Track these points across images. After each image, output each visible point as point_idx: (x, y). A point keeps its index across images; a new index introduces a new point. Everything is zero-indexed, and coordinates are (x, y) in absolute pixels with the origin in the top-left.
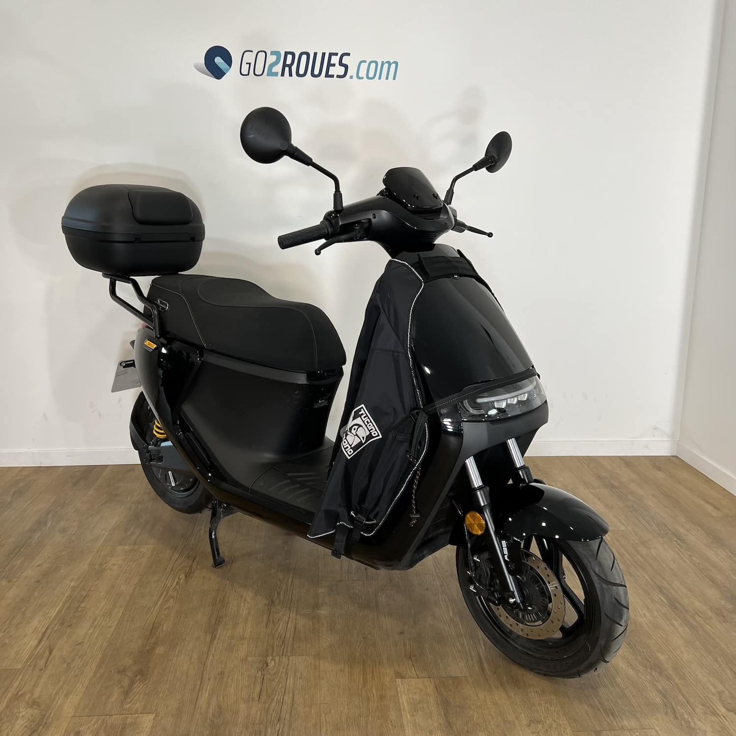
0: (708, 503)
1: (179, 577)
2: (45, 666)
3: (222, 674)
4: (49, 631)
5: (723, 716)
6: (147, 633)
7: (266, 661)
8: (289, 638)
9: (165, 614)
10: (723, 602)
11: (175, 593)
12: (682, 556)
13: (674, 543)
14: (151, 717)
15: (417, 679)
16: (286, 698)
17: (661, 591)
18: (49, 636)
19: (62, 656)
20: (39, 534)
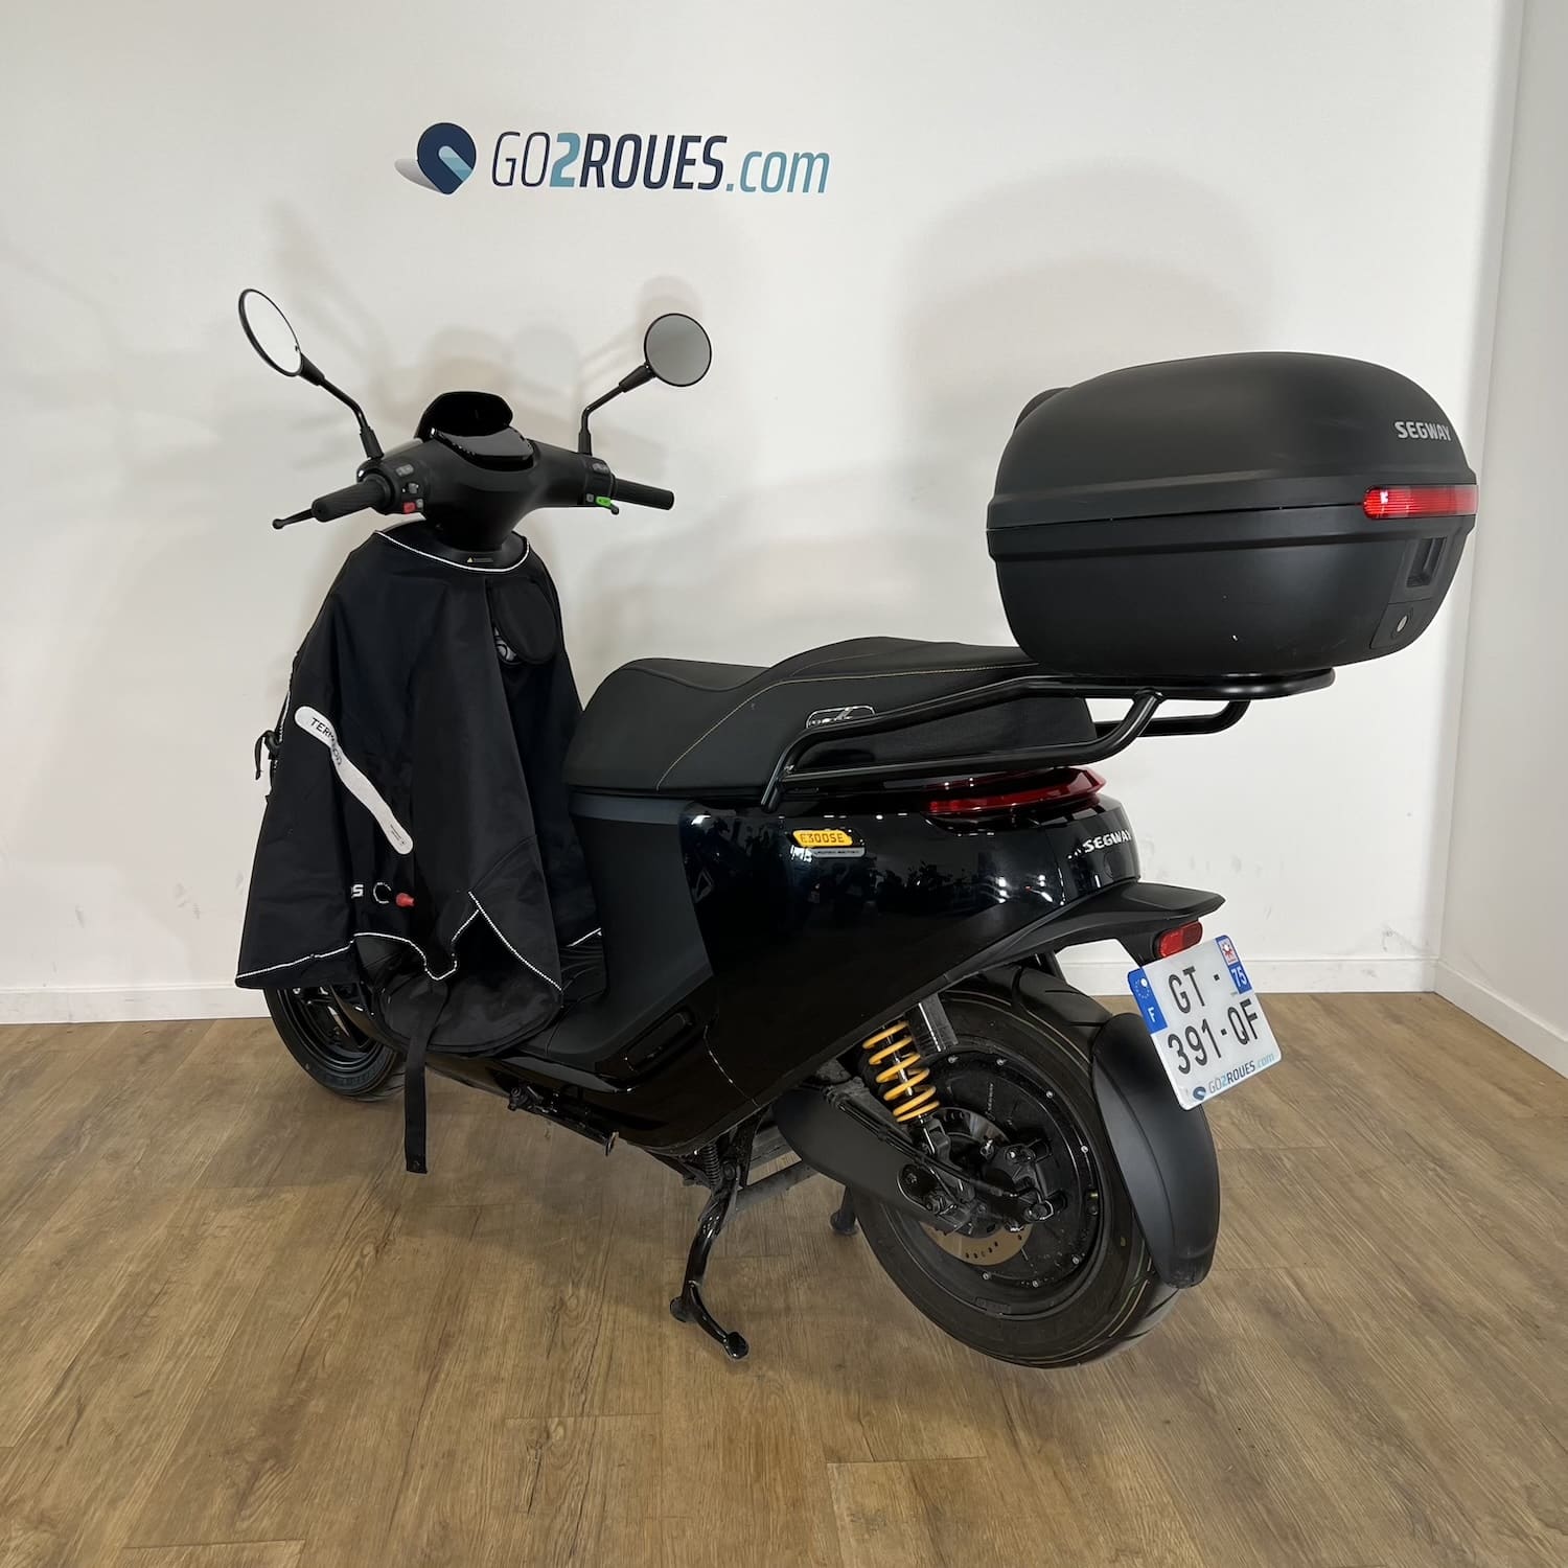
0: (1503, 1089)
1: (362, 1252)
2: (68, 1442)
3: (450, 1454)
4: (78, 1368)
5: (1537, 1538)
6: (292, 1371)
7: (546, 1426)
8: (597, 1379)
9: (330, 1330)
10: (1535, 1298)
11: (353, 1285)
12: (1447, 1199)
13: (1430, 1173)
14: (296, 1547)
15: (874, 1464)
16: (588, 1506)
17: (1402, 1274)
18: (77, 1379)
19: (104, 1420)
20: (62, 1165)
